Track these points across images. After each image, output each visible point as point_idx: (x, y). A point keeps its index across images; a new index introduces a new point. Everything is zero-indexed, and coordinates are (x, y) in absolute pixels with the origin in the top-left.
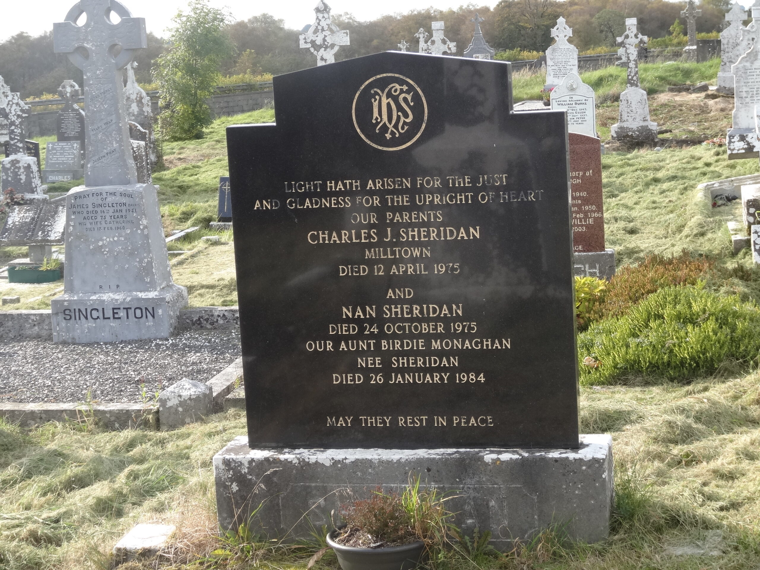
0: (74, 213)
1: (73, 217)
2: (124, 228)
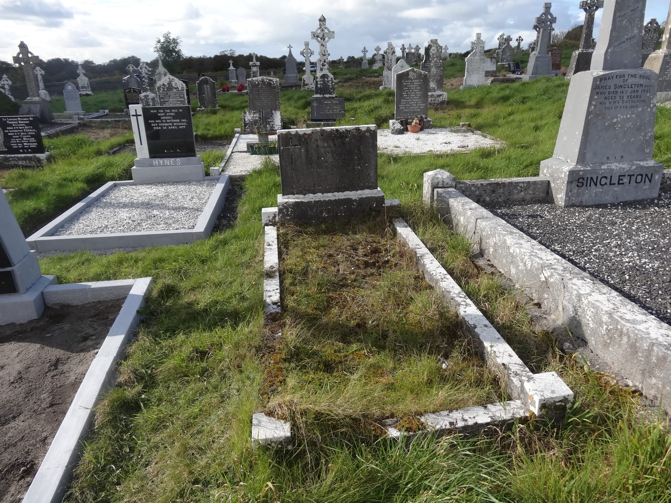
0: (597, 93)
1: (596, 97)
2: (637, 106)
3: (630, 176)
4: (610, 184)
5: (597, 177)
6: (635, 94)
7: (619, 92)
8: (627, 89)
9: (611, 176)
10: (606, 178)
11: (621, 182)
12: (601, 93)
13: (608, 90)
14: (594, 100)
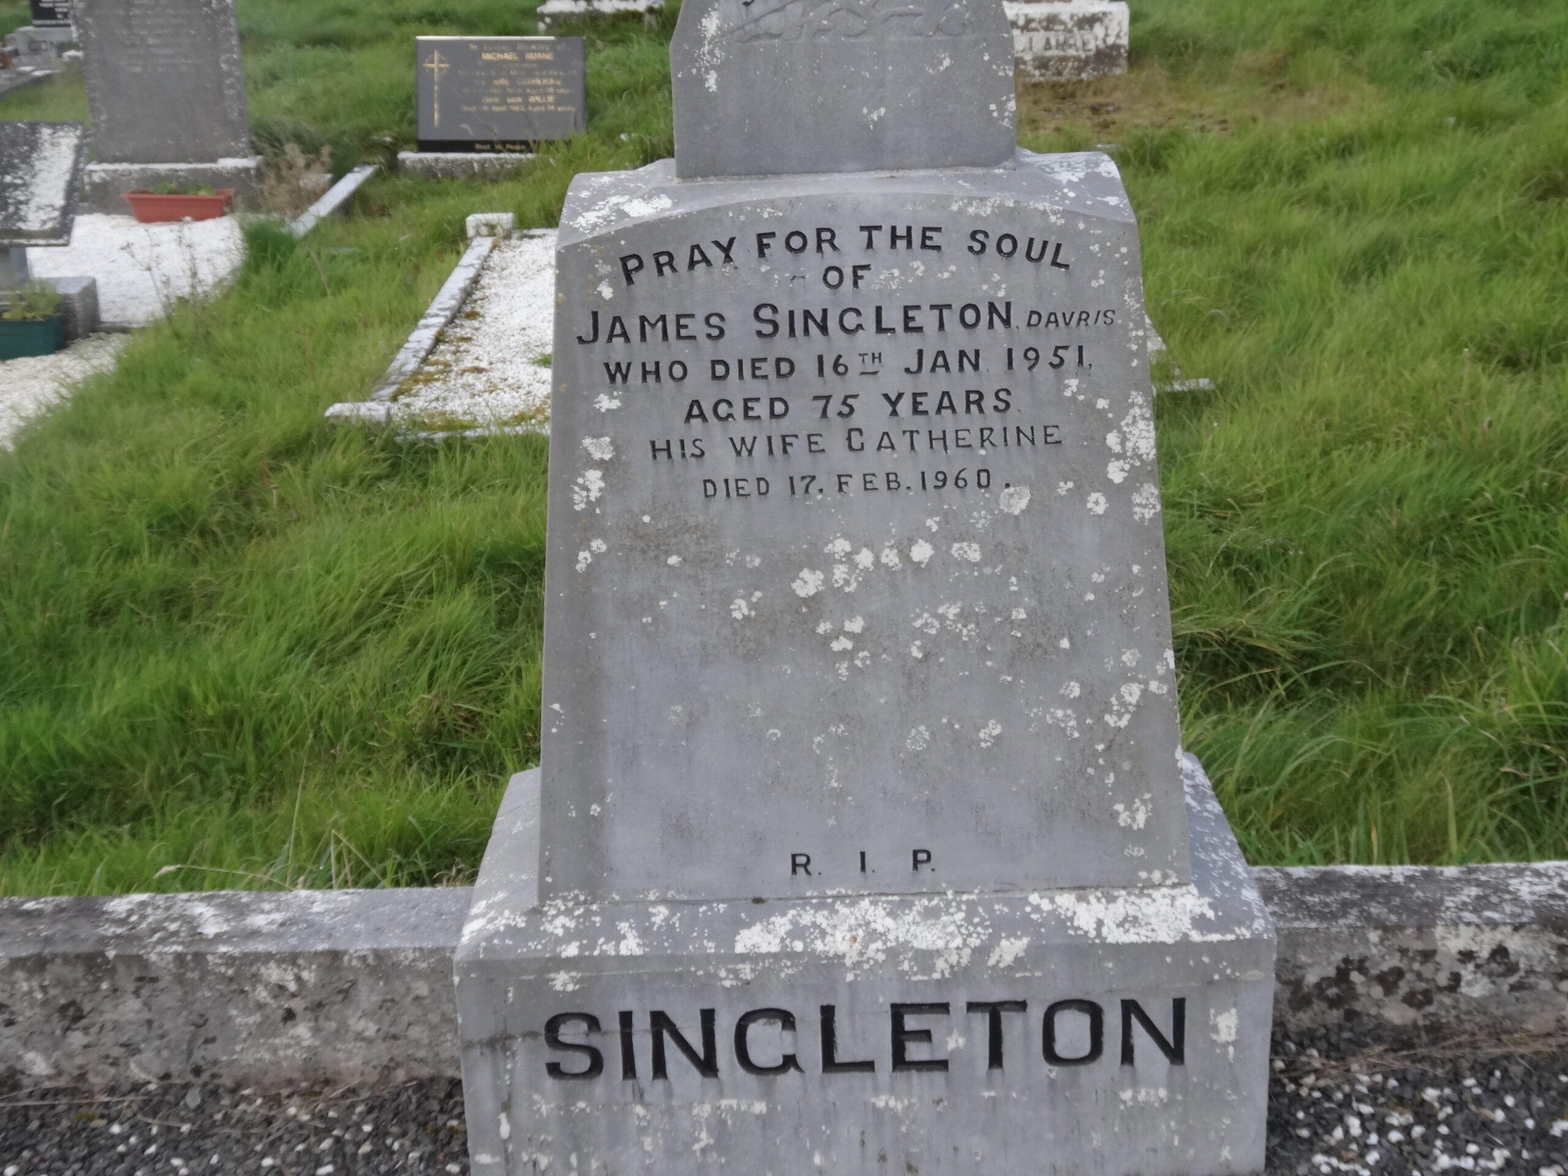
0: (616, 373)
2: (984, 478)
3: (994, 1011)
4: (829, 1063)
5: (708, 1017)
6: (958, 383)
7: (806, 366)
8: (868, 339)
9: (828, 1013)
10: (787, 1020)
11: (915, 1051)
12: (648, 373)
13: (710, 350)
14: (598, 424)
